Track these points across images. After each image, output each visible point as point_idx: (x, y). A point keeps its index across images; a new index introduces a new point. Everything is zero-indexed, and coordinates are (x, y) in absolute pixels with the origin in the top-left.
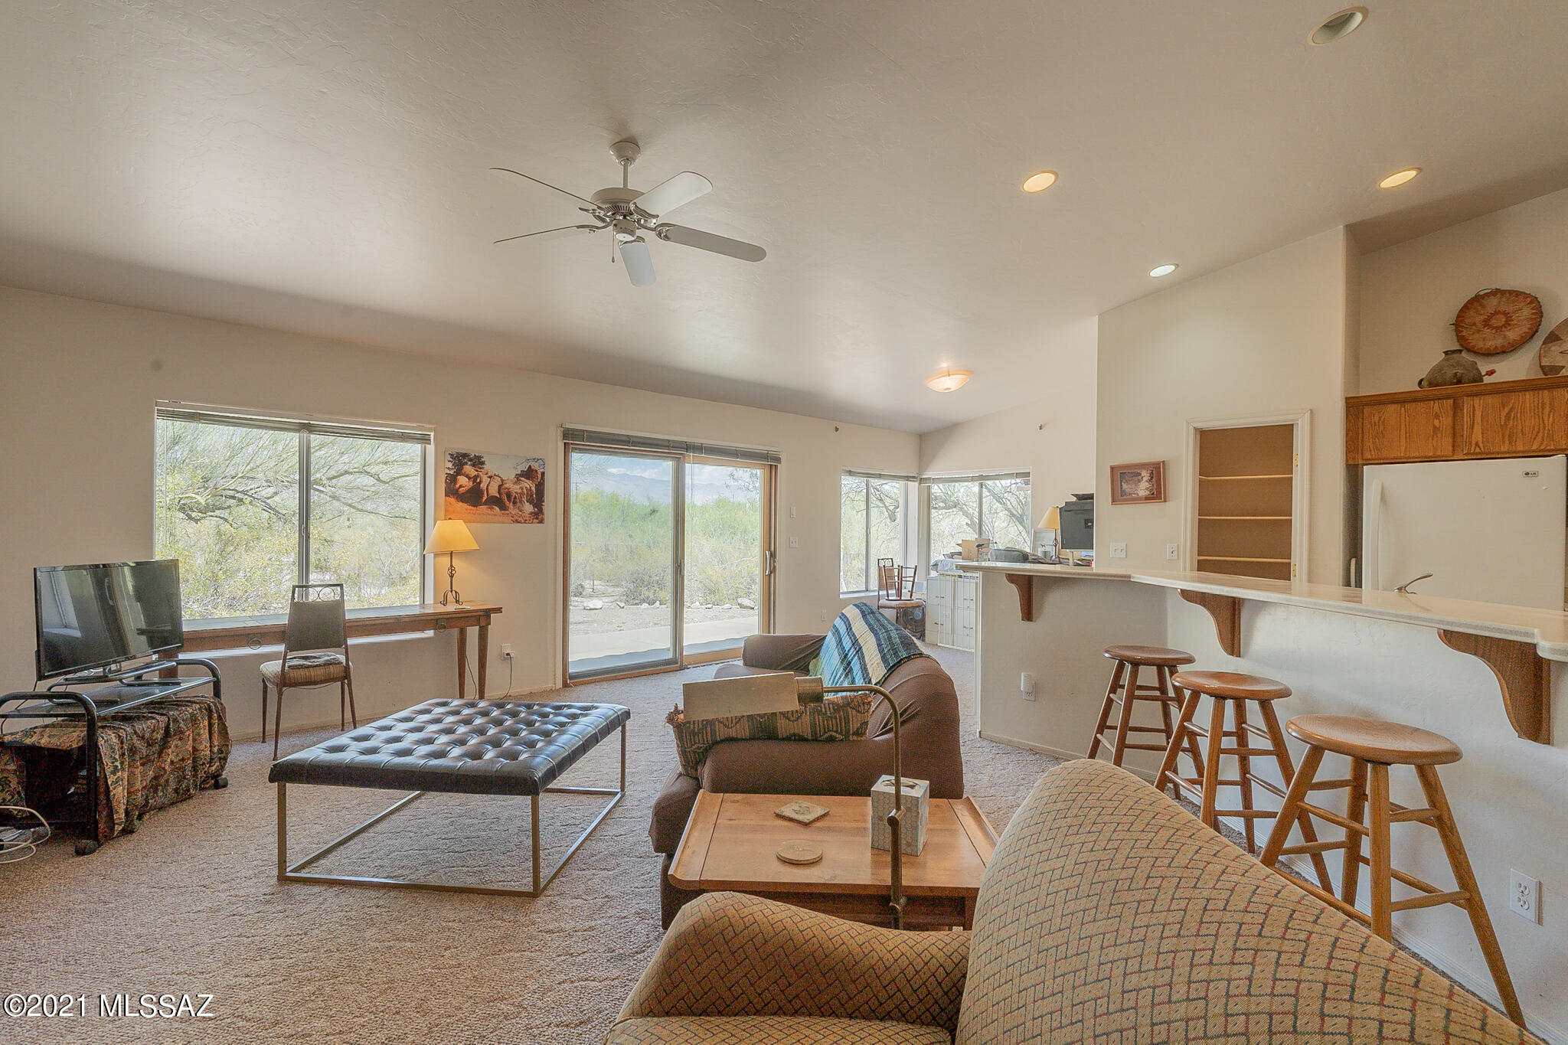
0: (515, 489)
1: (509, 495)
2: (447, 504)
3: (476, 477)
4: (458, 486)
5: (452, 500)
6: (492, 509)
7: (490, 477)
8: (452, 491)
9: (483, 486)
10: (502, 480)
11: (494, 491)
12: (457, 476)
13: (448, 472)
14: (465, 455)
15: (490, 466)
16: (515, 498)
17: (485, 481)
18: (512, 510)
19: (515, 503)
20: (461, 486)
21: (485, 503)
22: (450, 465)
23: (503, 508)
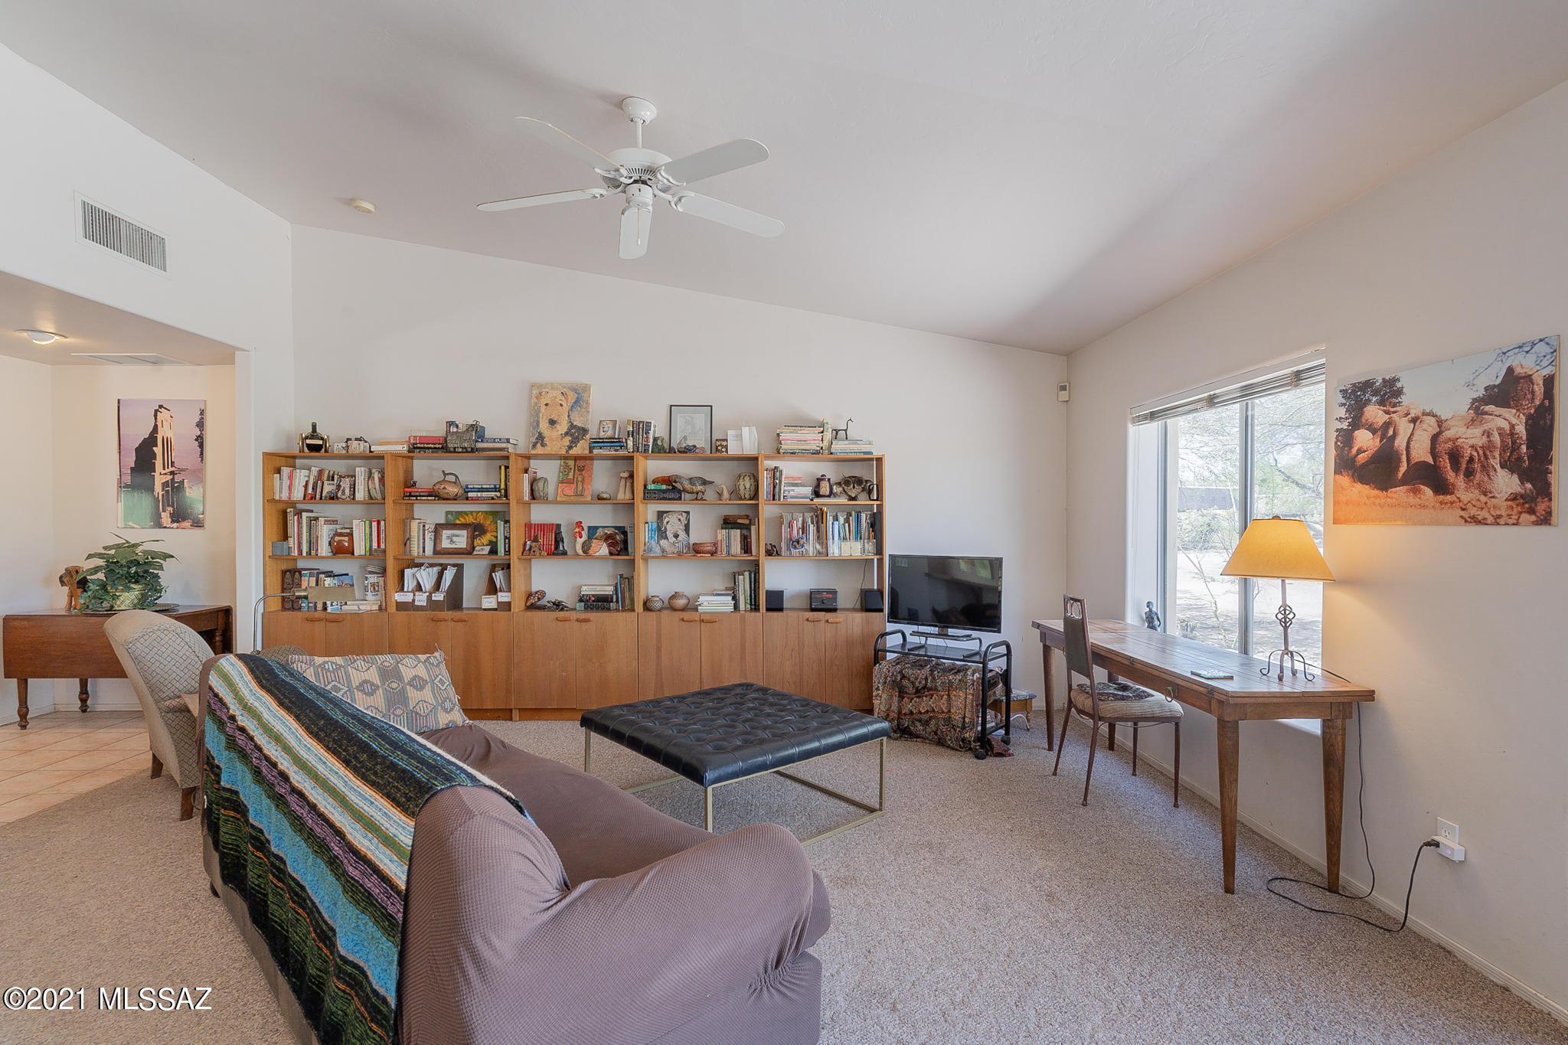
0: (1470, 437)
1: (1455, 456)
2: (1338, 489)
3: (1387, 425)
4: (1354, 451)
5: (1345, 480)
6: (1416, 492)
7: (1414, 420)
8: (1346, 463)
9: (1400, 443)
10: (1440, 423)
11: (1421, 452)
12: (1353, 430)
13: (1340, 426)
14: (1367, 385)
15: (1413, 398)
16: (1471, 460)
17: (1404, 428)
18: (1464, 492)
19: (1469, 474)
20: (1360, 451)
21: (1403, 482)
22: (1342, 412)
23: (1441, 487)
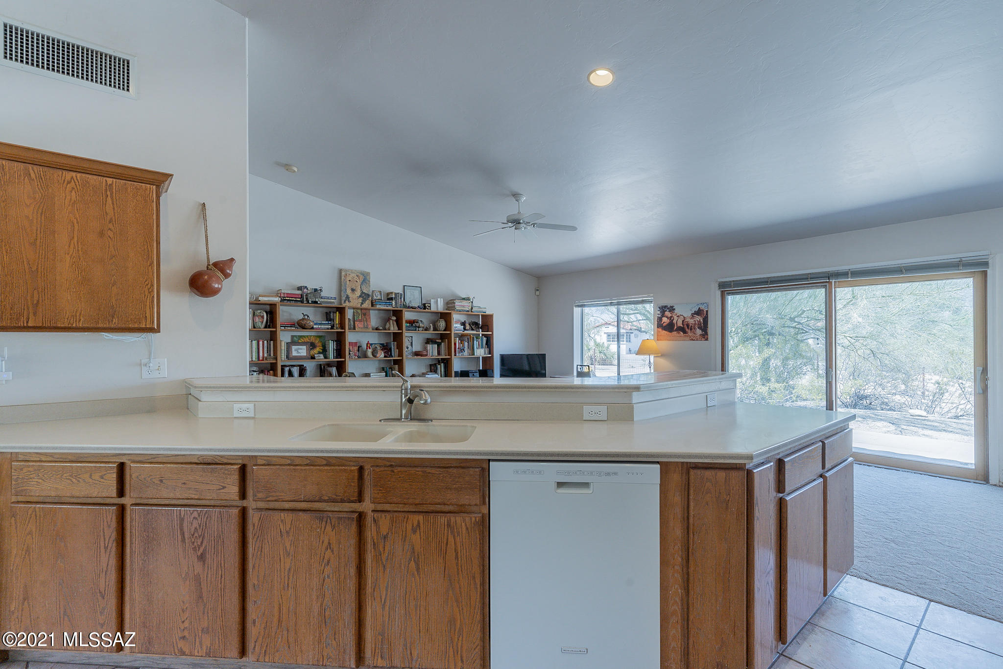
0: (691, 321)
1: (688, 325)
2: (658, 332)
3: (671, 317)
4: (662, 322)
5: (660, 330)
6: (679, 333)
7: (678, 316)
8: (660, 325)
9: (675, 321)
10: (684, 318)
11: (680, 324)
12: (662, 318)
13: (658, 316)
14: (666, 307)
15: (678, 311)
16: (691, 326)
17: (676, 318)
18: (690, 333)
19: (691, 329)
20: (664, 323)
21: (676, 330)
22: (659, 312)
23: (685, 332)
